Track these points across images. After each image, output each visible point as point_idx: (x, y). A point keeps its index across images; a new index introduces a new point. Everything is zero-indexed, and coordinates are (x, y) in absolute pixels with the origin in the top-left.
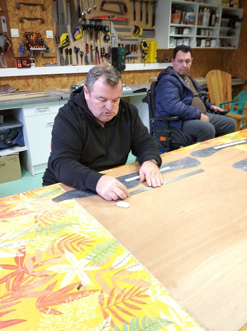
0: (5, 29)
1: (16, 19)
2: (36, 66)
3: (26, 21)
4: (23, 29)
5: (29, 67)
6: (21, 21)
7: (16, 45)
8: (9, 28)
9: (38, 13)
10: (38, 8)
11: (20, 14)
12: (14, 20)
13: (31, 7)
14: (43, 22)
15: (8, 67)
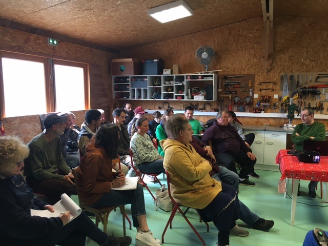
0: (251, 94)
1: (258, 89)
2: (264, 112)
3: (263, 91)
4: (261, 94)
5: (260, 112)
6: (261, 90)
7: (256, 102)
8: (253, 94)
9: (271, 86)
10: (271, 84)
11: (261, 87)
12: (256, 90)
13: (267, 84)
14: (273, 90)
15: (250, 112)
